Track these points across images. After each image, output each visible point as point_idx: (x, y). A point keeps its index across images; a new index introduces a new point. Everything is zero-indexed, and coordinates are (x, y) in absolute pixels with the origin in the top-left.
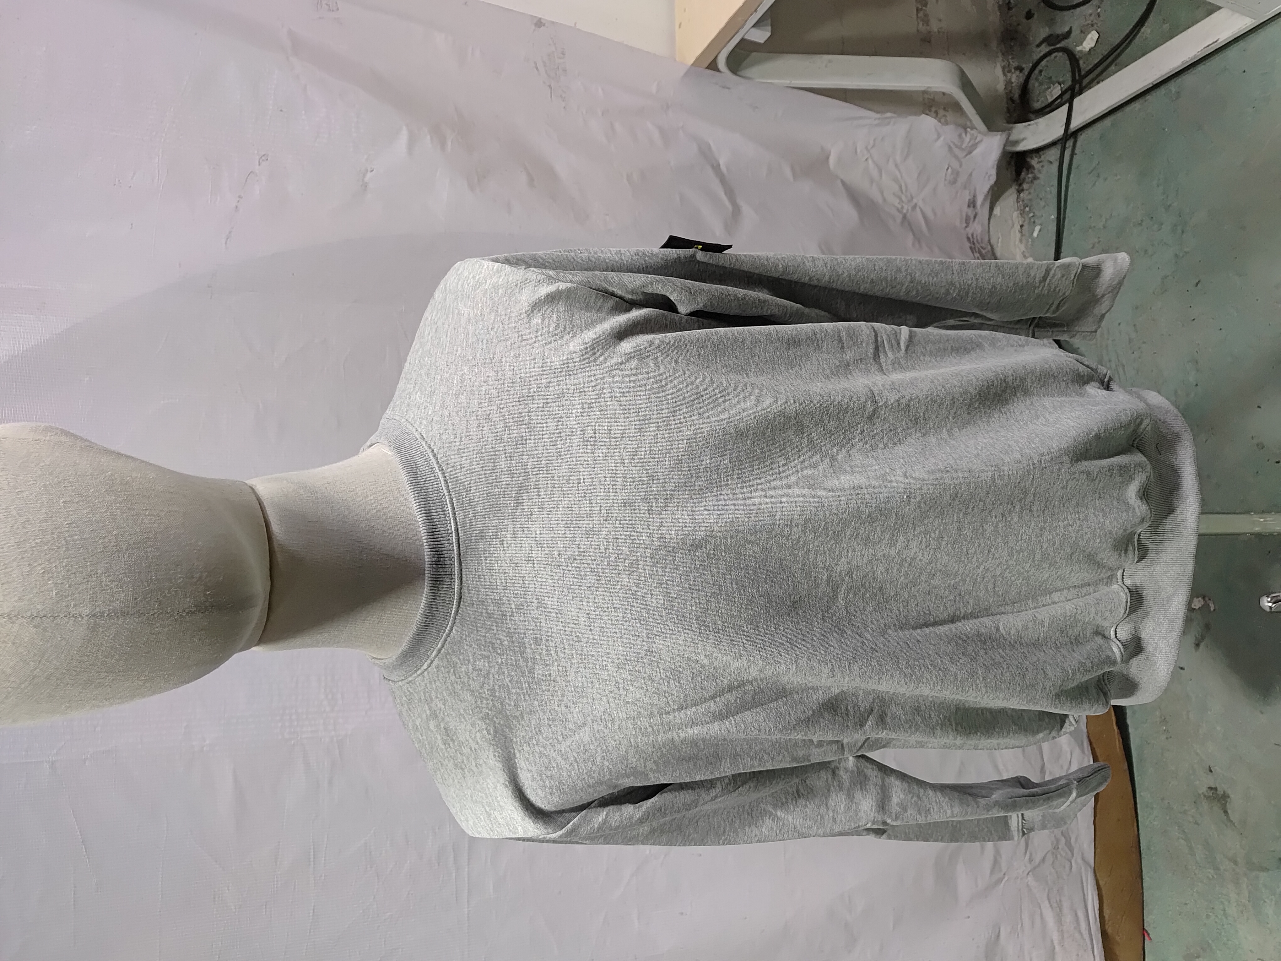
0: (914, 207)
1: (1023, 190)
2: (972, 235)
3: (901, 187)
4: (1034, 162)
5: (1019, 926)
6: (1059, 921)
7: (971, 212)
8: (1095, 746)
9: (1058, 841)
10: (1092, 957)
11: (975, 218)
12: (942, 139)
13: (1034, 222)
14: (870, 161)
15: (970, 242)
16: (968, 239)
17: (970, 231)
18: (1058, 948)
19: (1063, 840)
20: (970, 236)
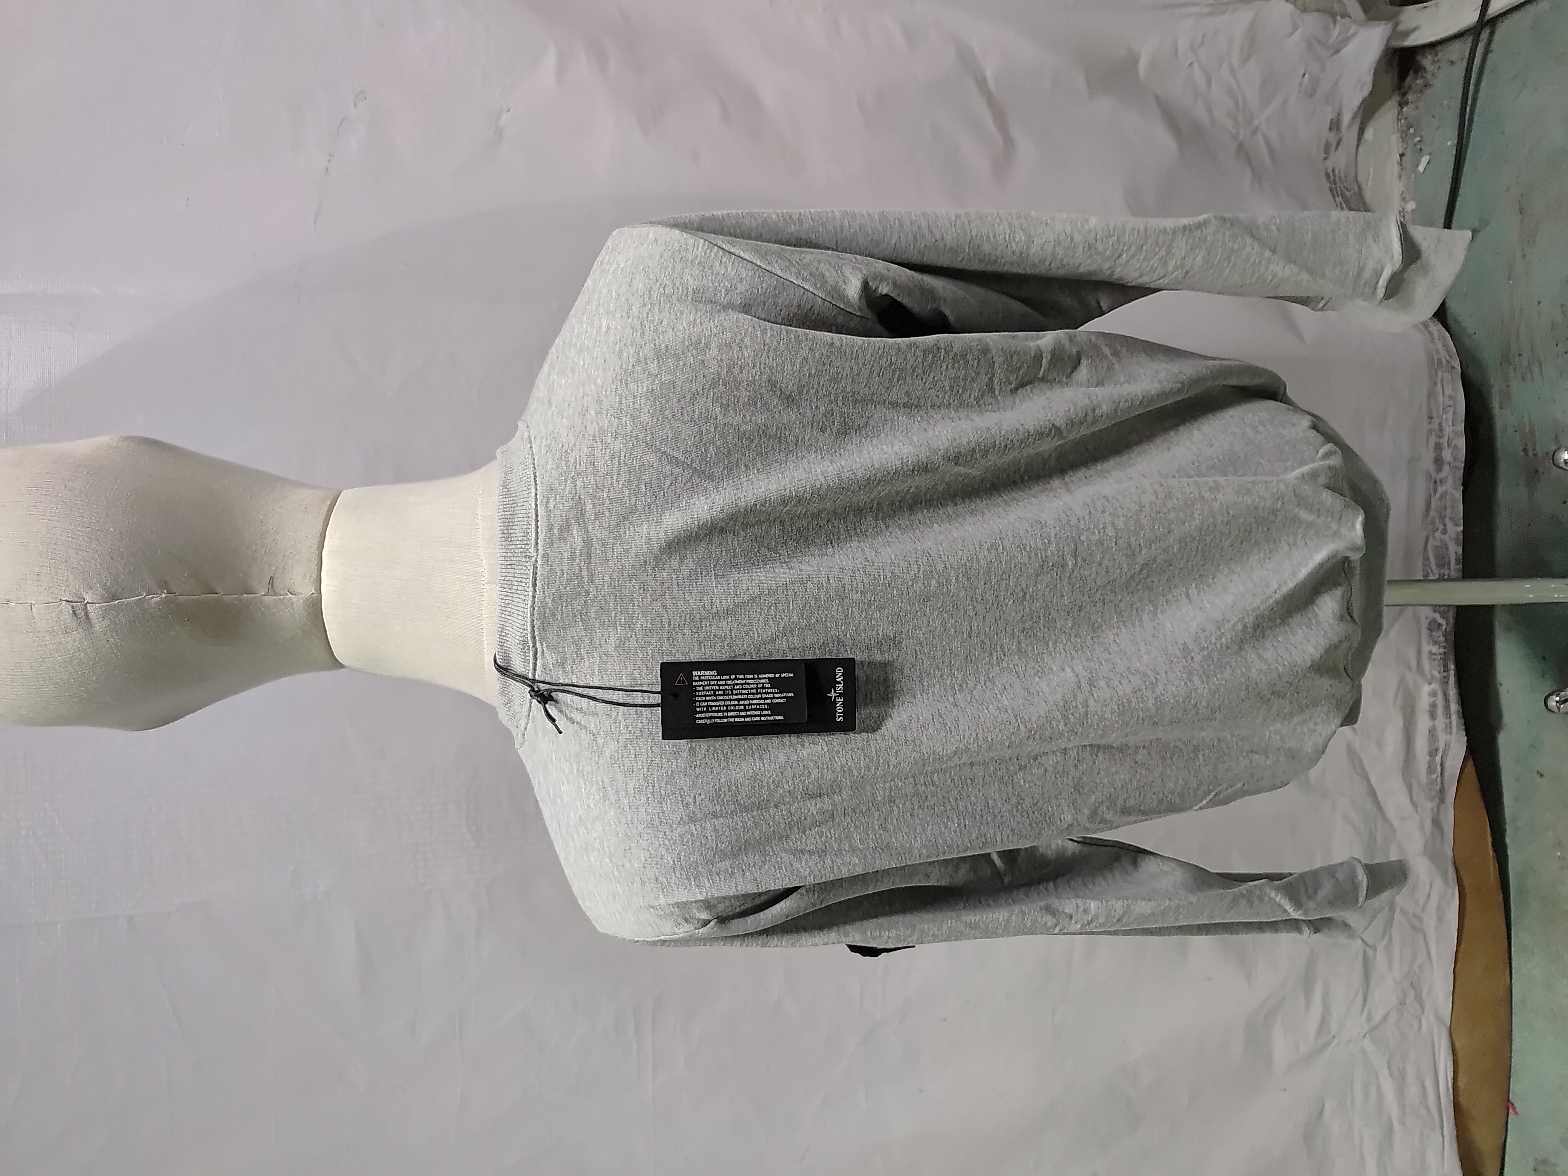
0: (1255, 131)
1: (1407, 103)
2: (1333, 171)
3: (1236, 102)
4: (1427, 61)
5: (1349, 1100)
6: (1401, 1093)
7: (1332, 137)
8: (1462, 873)
9: (1405, 994)
10: (1440, 1137)
11: (1338, 144)
12: (1299, 31)
13: (1421, 150)
14: (1196, 67)
15: (1330, 183)
16: (1328, 176)
17: (1330, 164)
18: (1397, 1126)
19: (1412, 994)
20: (1330, 171)
